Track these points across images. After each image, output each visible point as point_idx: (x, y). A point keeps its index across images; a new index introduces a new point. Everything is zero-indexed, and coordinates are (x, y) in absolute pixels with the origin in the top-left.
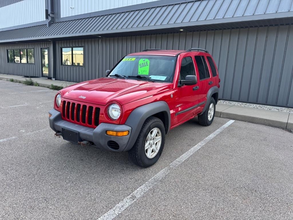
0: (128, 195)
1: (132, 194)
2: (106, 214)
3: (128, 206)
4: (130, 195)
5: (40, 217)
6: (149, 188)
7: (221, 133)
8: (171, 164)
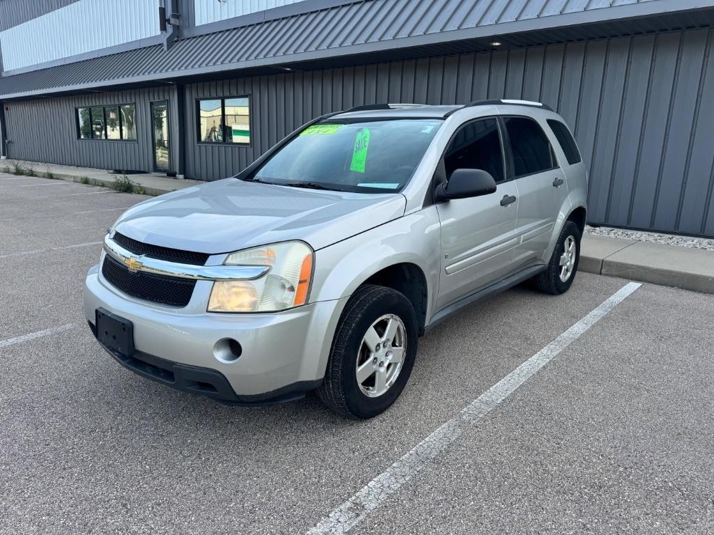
0: (344, 501)
1: (354, 498)
4: (348, 500)
6: (402, 481)
7: (605, 319)
8: (465, 409)
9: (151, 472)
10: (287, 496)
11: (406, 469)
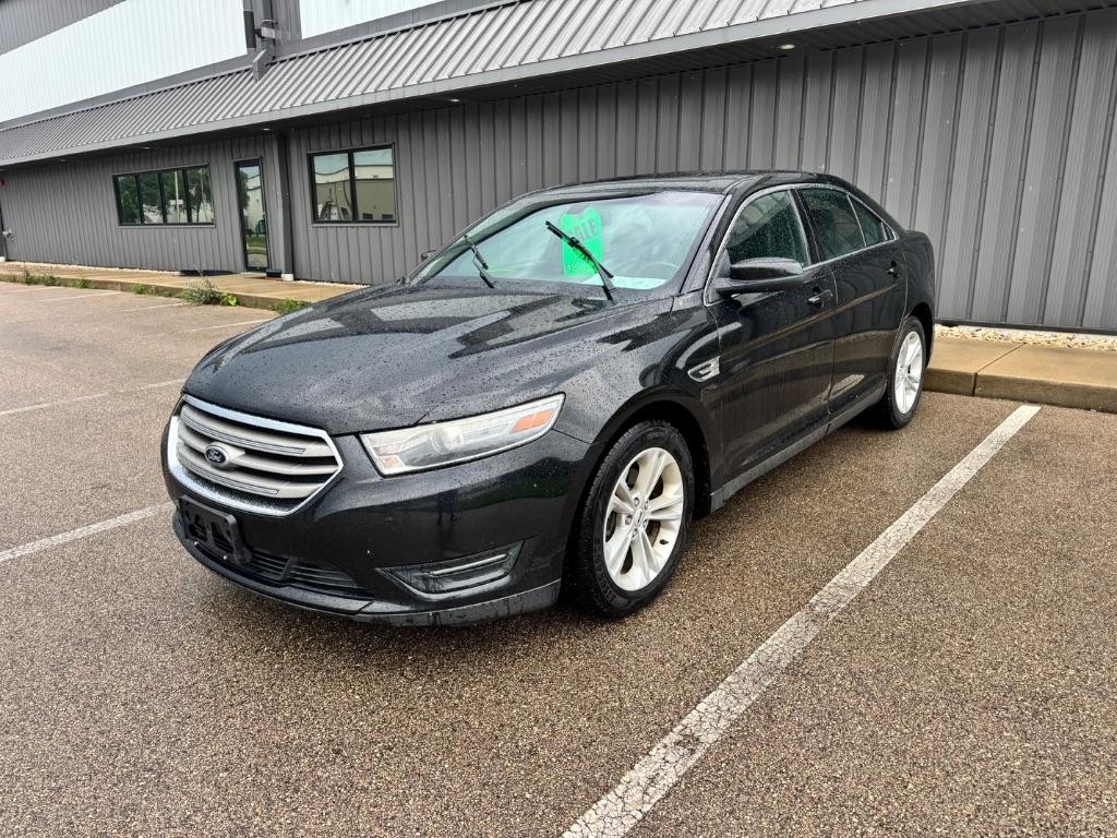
0: (666, 733)
1: (680, 727)
2: (591, 811)
3: (675, 779)
4: (671, 731)
5: (329, 823)
6: (747, 702)
7: (997, 459)
8: (816, 597)
10: (580, 730)
11: (749, 685)
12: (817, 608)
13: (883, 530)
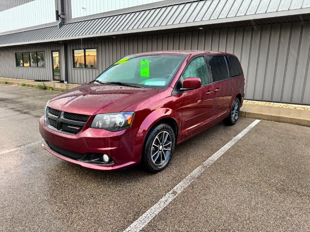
0: (169, 191)
1: (172, 190)
2: (152, 207)
3: (171, 200)
6: (188, 184)
7: (249, 132)
8: (204, 162)
9: (98, 186)
11: (188, 181)
12: (204, 165)
13: (221, 148)
